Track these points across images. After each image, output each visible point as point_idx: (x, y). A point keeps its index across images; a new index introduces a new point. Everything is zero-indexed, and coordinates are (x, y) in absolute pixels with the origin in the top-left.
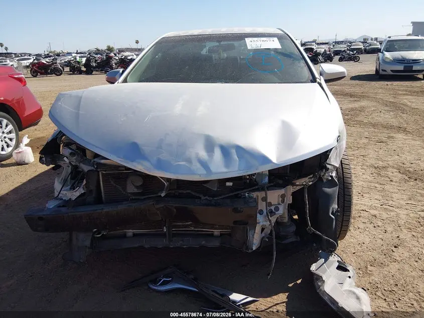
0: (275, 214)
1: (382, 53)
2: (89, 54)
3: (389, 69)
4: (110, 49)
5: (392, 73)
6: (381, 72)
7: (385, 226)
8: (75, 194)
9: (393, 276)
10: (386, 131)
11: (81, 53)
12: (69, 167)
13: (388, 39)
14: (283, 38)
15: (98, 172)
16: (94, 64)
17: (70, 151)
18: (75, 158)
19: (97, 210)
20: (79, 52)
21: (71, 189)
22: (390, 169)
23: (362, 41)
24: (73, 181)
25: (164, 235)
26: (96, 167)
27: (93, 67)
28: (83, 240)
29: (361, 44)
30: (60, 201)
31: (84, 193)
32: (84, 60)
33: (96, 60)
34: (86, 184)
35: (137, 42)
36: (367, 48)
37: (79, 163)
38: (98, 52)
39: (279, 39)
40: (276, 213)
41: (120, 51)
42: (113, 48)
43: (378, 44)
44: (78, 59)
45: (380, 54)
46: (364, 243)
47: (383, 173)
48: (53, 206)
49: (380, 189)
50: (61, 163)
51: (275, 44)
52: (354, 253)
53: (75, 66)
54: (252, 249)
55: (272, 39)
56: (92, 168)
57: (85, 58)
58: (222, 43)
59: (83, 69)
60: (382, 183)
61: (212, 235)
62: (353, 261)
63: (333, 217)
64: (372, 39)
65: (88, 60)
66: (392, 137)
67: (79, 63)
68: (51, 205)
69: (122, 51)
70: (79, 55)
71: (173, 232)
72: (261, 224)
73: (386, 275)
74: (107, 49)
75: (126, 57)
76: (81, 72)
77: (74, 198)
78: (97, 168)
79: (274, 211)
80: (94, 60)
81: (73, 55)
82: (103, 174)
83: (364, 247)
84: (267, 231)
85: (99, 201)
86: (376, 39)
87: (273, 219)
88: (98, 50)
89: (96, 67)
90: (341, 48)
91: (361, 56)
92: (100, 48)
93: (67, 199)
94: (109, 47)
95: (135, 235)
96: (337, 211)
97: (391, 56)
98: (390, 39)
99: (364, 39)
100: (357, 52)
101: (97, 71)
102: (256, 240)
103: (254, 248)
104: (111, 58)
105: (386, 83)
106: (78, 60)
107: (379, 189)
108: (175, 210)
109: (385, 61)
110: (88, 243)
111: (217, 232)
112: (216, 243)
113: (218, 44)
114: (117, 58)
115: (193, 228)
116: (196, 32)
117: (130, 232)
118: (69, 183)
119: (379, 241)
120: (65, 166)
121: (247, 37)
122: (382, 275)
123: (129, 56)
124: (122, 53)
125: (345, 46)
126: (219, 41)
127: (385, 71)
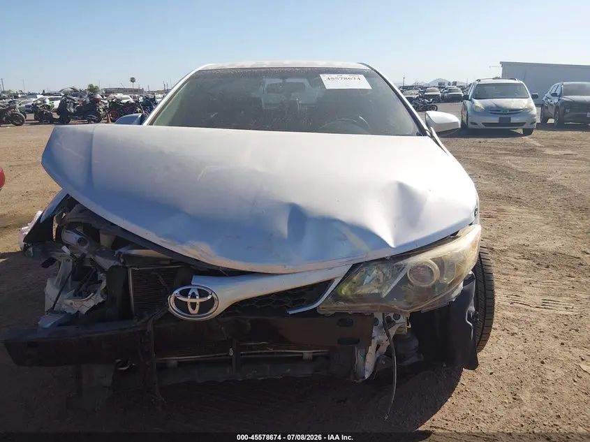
0: (395, 324)
1: (471, 100)
2: (66, 95)
3: (480, 121)
4: (93, 90)
5: (484, 127)
6: (470, 126)
7: (523, 332)
8: (86, 305)
9: (551, 404)
10: (494, 202)
11: (49, 94)
12: (69, 261)
13: (477, 83)
14: (371, 75)
15: (127, 268)
16: (72, 110)
17: (78, 237)
18: (85, 247)
19: (125, 329)
20: (46, 92)
21: (75, 295)
22: (509, 254)
23: (437, 85)
24: (78, 283)
25: (228, 362)
26: (122, 261)
27: (70, 113)
28: (101, 375)
29: (437, 89)
30: (62, 316)
31: (103, 302)
32: (57, 104)
33: (75, 104)
34: (106, 287)
35: (133, 80)
36: (446, 95)
37: (94, 256)
38: (75, 92)
39: (366, 76)
40: (397, 322)
41: (108, 92)
42: (97, 88)
43: (459, 89)
44: (48, 102)
45: (468, 103)
46: (501, 358)
47: (503, 258)
48: (49, 324)
49: (505, 281)
50: (56, 255)
51: (361, 83)
52: (491, 374)
53: (43, 112)
54: (364, 377)
55: (356, 76)
56: (117, 263)
57: (59, 101)
58: (288, 80)
59: (56, 116)
60: (504, 272)
61: (300, 359)
62: (493, 384)
63: (471, 324)
64: (449, 84)
65: (63, 105)
66: (503, 210)
67: (49, 107)
68: (47, 322)
69: (111, 93)
70: (48, 97)
71: (243, 356)
72: (376, 339)
73: (541, 403)
74: (88, 90)
75: (118, 100)
76: (52, 121)
77: (84, 310)
78: (124, 263)
79: (393, 319)
80: (72, 104)
81: (39, 97)
82: (133, 271)
83: (503, 362)
84: (383, 349)
85: (125, 313)
86: (455, 83)
87: (393, 332)
88: (74, 90)
89: (75, 114)
90: (412, 94)
91: (438, 105)
92: (78, 88)
93: (73, 312)
94: (91, 86)
95: (180, 364)
96: (475, 315)
97: (482, 104)
98: (480, 83)
99: (440, 84)
100: (433, 100)
101: (76, 119)
102: (368, 363)
103: (367, 377)
104: (98, 101)
105: (478, 140)
106: (47, 104)
107: (503, 281)
108: (249, 324)
109: (475, 111)
110: (108, 381)
111: (307, 354)
112: (308, 371)
113: (281, 81)
114: (106, 102)
115: (272, 350)
116: (248, 63)
117: (173, 360)
118: (69, 287)
119: (521, 354)
120: (62, 260)
121: (322, 73)
122: (535, 404)
123: (124, 99)
124: (112, 95)
125: (417, 92)
126: (284, 78)
127: (475, 124)
